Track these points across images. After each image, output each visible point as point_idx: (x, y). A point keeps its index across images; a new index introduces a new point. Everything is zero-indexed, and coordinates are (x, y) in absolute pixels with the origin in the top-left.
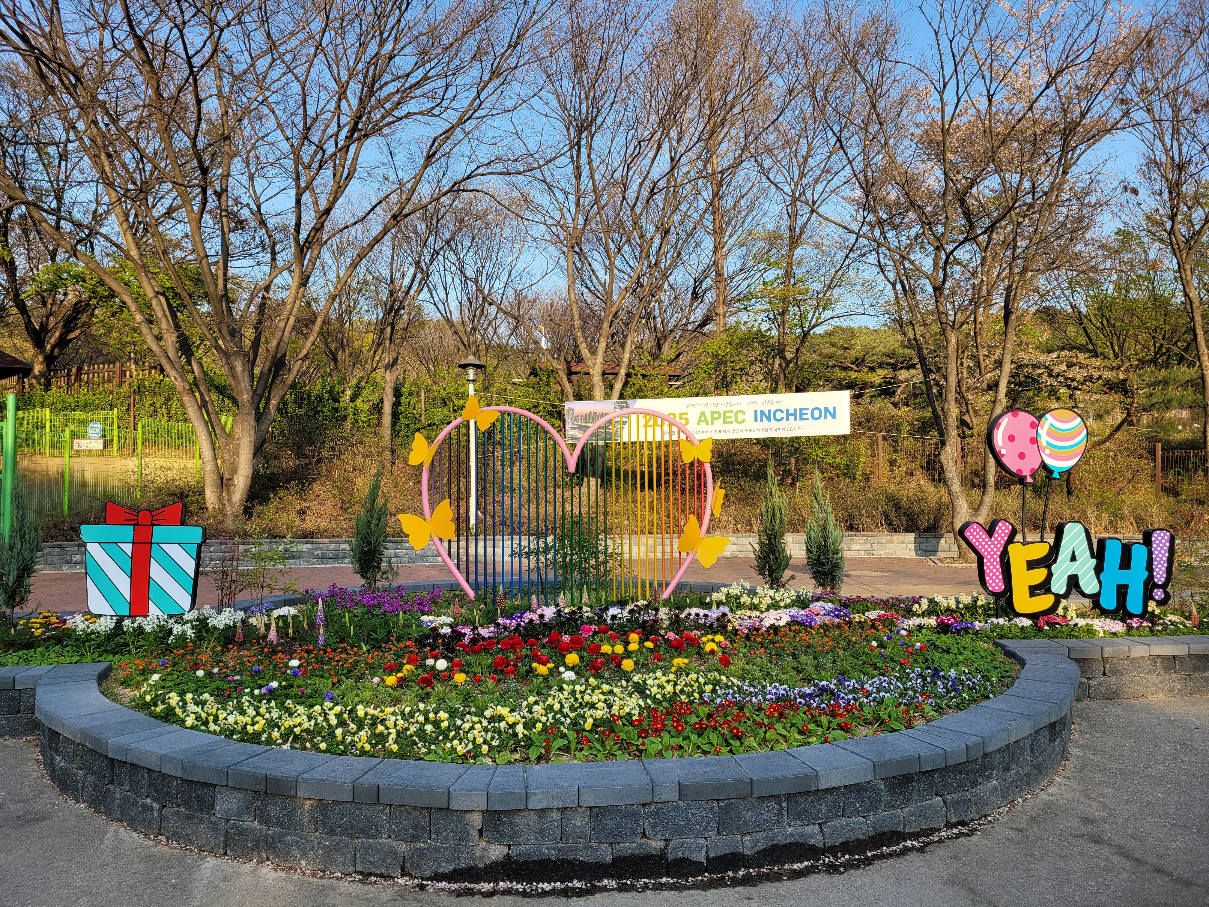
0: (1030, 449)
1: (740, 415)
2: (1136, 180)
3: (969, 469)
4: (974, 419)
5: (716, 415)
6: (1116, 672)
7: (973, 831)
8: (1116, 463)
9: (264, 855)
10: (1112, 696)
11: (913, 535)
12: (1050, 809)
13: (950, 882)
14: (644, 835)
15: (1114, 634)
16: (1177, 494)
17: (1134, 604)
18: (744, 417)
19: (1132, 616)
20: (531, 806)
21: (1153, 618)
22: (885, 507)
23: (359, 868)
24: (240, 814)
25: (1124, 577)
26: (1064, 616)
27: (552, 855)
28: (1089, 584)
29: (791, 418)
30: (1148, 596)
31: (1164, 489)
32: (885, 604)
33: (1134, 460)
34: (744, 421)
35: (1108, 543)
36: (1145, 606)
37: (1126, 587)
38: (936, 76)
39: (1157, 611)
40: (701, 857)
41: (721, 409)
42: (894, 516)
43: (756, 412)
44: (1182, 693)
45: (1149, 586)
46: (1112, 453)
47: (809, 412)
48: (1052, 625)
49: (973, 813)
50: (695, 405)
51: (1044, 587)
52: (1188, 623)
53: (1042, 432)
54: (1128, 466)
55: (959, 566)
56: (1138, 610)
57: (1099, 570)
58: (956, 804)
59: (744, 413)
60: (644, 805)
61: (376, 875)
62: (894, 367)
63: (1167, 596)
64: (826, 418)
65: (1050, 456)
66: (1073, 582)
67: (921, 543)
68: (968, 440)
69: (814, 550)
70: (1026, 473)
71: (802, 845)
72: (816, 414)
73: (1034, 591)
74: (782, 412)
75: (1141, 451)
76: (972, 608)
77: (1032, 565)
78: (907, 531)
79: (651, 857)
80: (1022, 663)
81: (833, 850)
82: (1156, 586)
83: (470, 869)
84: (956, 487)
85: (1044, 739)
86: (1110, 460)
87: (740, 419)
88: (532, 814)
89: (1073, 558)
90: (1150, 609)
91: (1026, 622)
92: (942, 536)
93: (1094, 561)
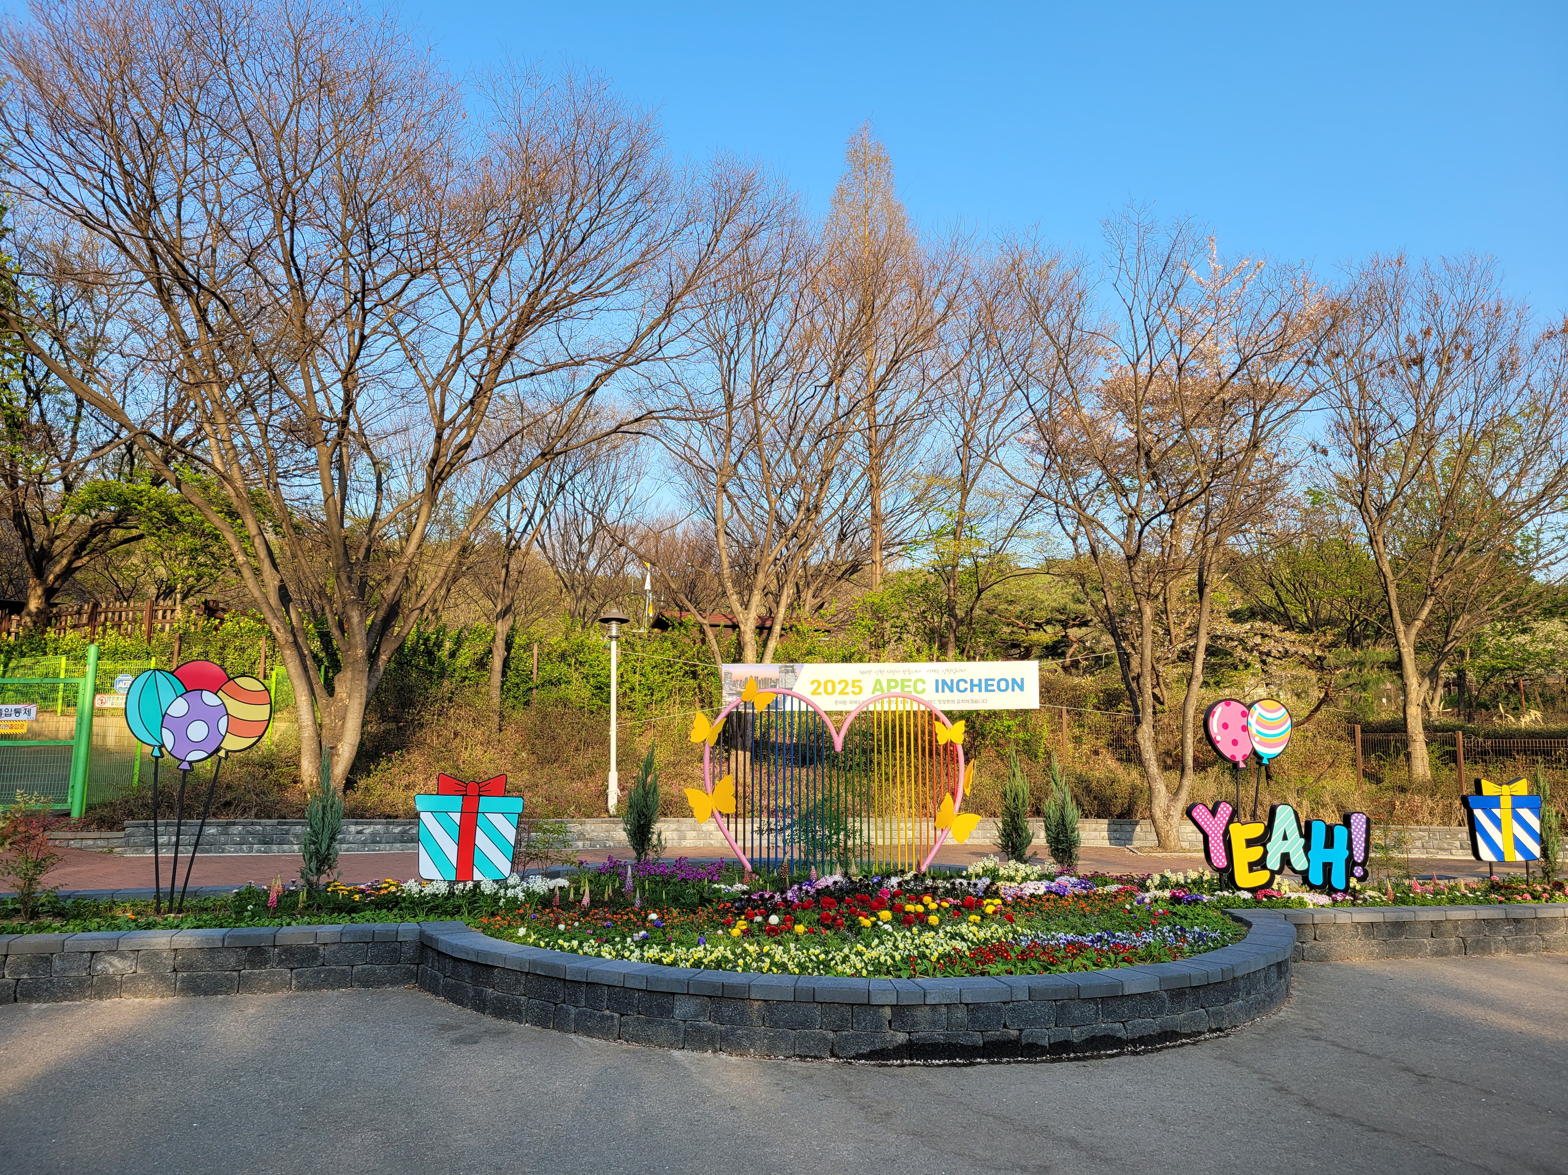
0: (1241, 736)
1: (919, 684)
2: (1324, 441)
3: (1162, 748)
4: (1165, 692)
5: (893, 684)
6: (1325, 937)
7: (1228, 1035)
8: (1315, 745)
9: (718, 1046)
10: (1322, 958)
11: (1106, 821)
12: (1281, 1024)
13: (1220, 1058)
14: (1005, 1026)
15: (1323, 906)
16: (1379, 781)
17: (1338, 880)
18: (924, 686)
19: (1336, 891)
20: (928, 1002)
21: (1354, 893)
22: (1076, 789)
23: (797, 1052)
24: (697, 1016)
25: (1328, 855)
26: (1279, 891)
27: (941, 1039)
28: (1299, 862)
29: (976, 689)
30: (1349, 874)
31: (1366, 774)
32: (1119, 880)
33: (1333, 743)
34: (924, 690)
35: (1314, 824)
36: (1348, 882)
37: (1331, 864)
38: (1130, 349)
39: (1358, 887)
40: (1045, 1042)
41: (899, 677)
42: (1085, 800)
43: (937, 681)
44: (1380, 956)
45: (1350, 863)
46: (1310, 734)
47: (995, 683)
48: (1269, 897)
49: (1226, 1024)
50: (869, 672)
51: (1260, 864)
52: (1384, 898)
53: (1252, 720)
54: (1328, 749)
55: (1159, 855)
56: (1342, 886)
57: (1307, 848)
58: (1215, 1014)
59: (924, 682)
60: (1004, 1003)
61: (811, 1057)
62: (1065, 625)
63: (1366, 873)
64: (1013, 690)
65: (1259, 743)
66: (1285, 859)
67: (1115, 831)
68: (1159, 715)
69: (1053, 828)
70: (1239, 759)
71: (1113, 1037)
72: (1003, 685)
73: (1253, 866)
74: (966, 682)
75: (1340, 732)
76: (1198, 883)
77: (1250, 843)
78: (1099, 817)
79: (1010, 1041)
80: (1249, 925)
81: (1133, 1042)
82: (1355, 864)
83: (883, 1050)
84: (1154, 768)
85: (1274, 975)
86: (1308, 742)
87: (919, 689)
88: (927, 1008)
89: (1285, 838)
90: (1351, 885)
91: (1247, 895)
92: (1137, 823)
93: (1302, 841)
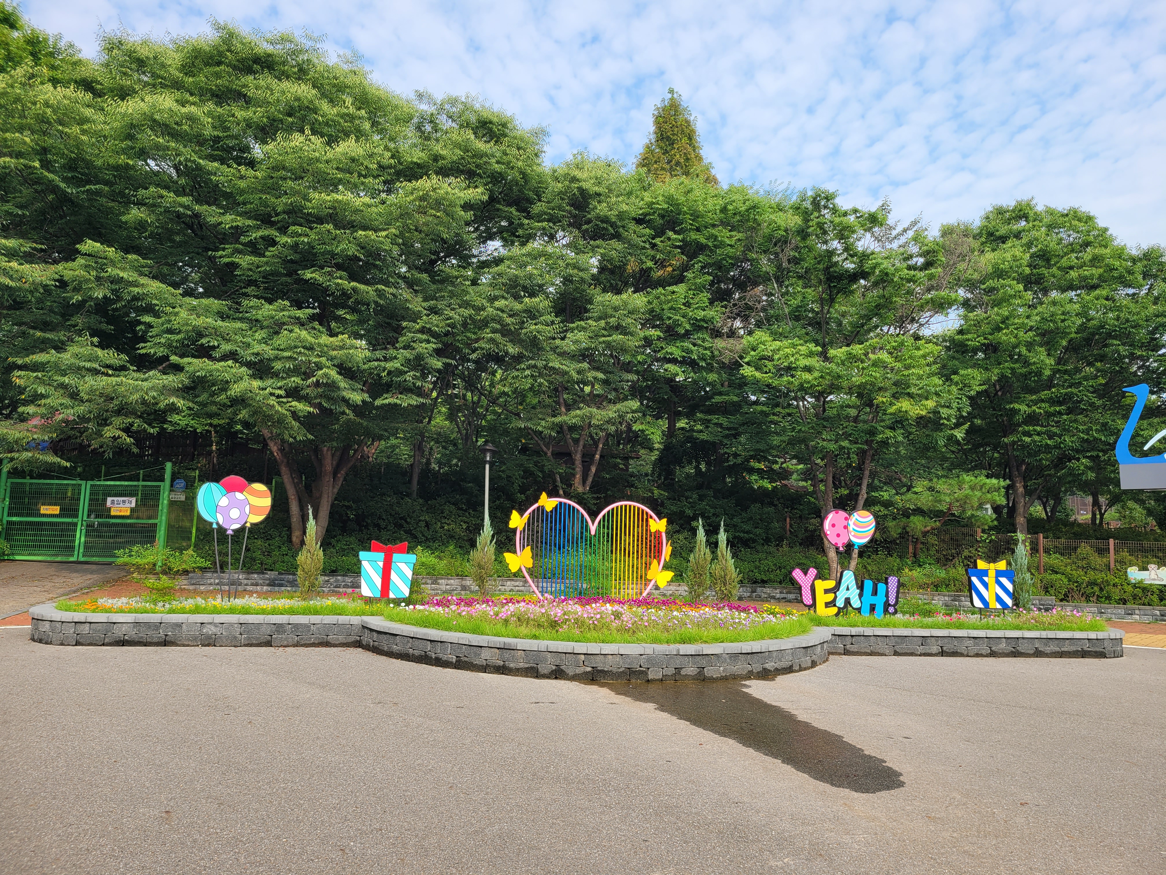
0: (842, 532)
25: (874, 600)
28: (856, 603)
30: (886, 611)
35: (866, 581)
37: (875, 605)
51: (833, 603)
53: (851, 523)
57: (861, 595)
65: (854, 536)
66: (848, 601)
70: (840, 545)
73: (827, 605)
77: (827, 591)
82: (889, 605)
89: (848, 589)
93: (858, 591)
